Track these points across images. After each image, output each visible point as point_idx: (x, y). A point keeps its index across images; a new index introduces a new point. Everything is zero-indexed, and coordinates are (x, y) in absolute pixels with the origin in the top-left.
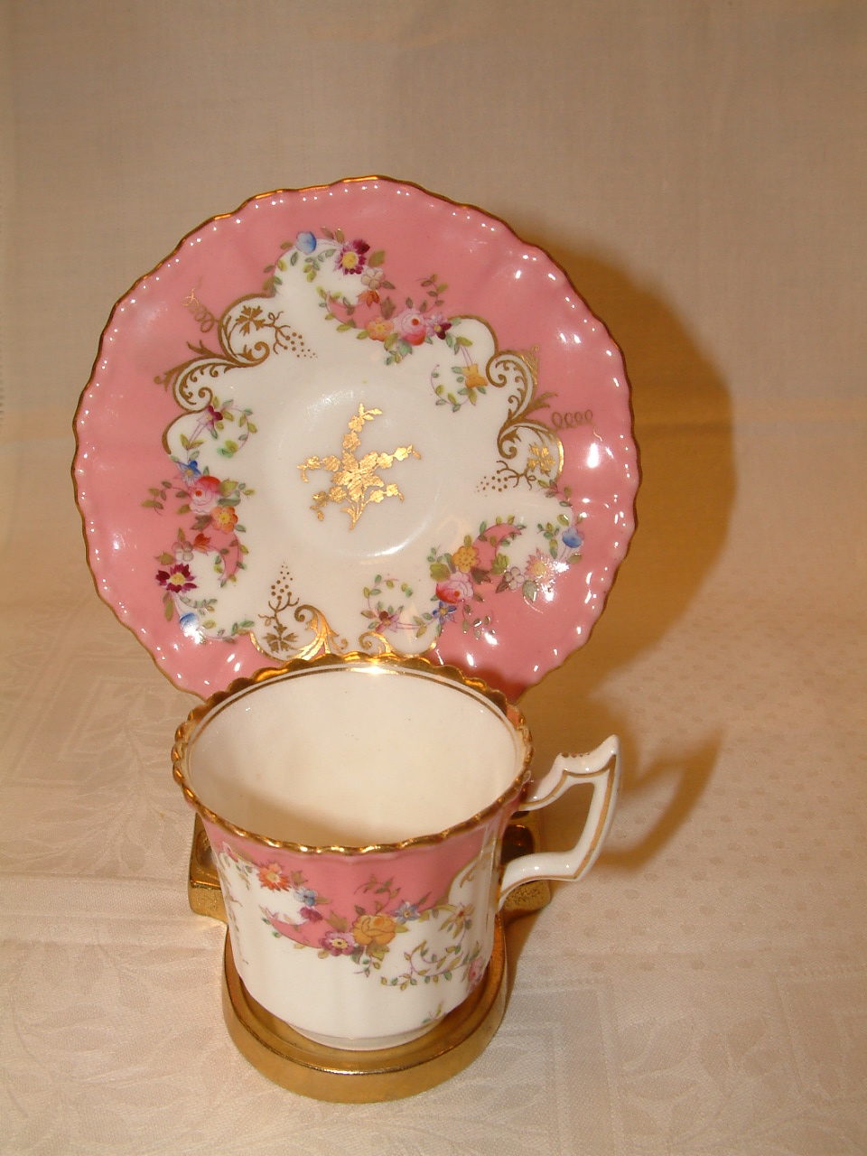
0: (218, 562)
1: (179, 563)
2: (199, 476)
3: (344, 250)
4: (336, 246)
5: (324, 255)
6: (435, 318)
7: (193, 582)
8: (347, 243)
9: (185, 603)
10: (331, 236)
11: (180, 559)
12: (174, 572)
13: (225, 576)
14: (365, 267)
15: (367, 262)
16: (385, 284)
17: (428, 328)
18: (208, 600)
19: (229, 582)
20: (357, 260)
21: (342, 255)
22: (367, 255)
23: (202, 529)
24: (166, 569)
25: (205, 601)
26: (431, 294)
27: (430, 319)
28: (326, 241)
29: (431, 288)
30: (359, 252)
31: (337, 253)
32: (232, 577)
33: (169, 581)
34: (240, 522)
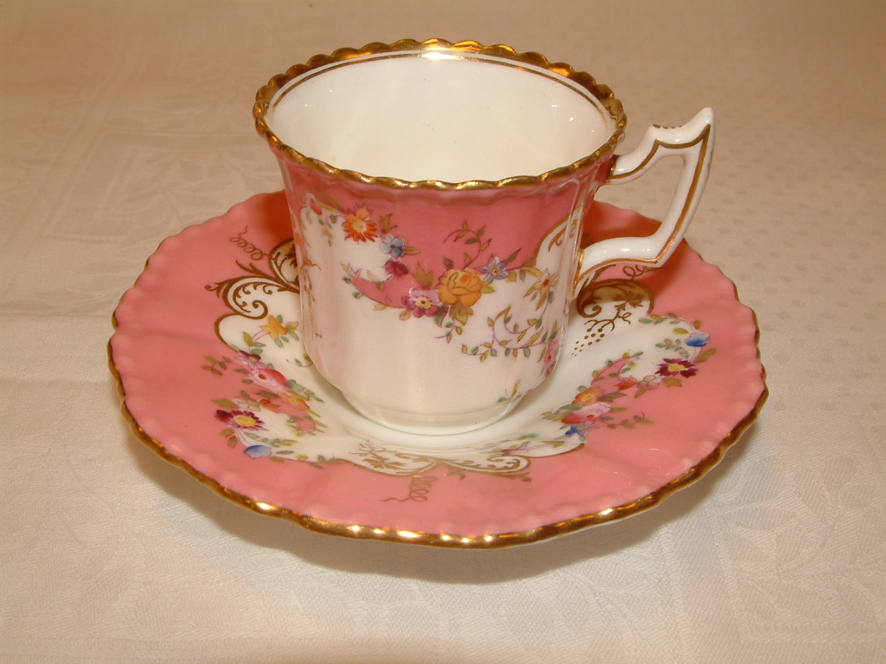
0: (628, 369)
1: (663, 377)
2: (575, 425)
3: (239, 426)
4: (240, 434)
5: (259, 439)
6: (245, 363)
7: (665, 363)
8: (230, 426)
9: (686, 353)
10: (233, 440)
11: (659, 378)
12: (674, 373)
13: (631, 359)
14: (242, 410)
15: (236, 410)
16: (245, 395)
17: (259, 367)
18: (664, 349)
19: (632, 353)
20: (239, 416)
21: (245, 427)
22: (228, 410)
23: (616, 393)
24: (679, 376)
25: (667, 349)
26: (225, 368)
27: (248, 365)
28: (242, 440)
29: (217, 367)
30: (232, 417)
31: (245, 430)
32: (626, 357)
33: (687, 369)
34: (577, 393)
